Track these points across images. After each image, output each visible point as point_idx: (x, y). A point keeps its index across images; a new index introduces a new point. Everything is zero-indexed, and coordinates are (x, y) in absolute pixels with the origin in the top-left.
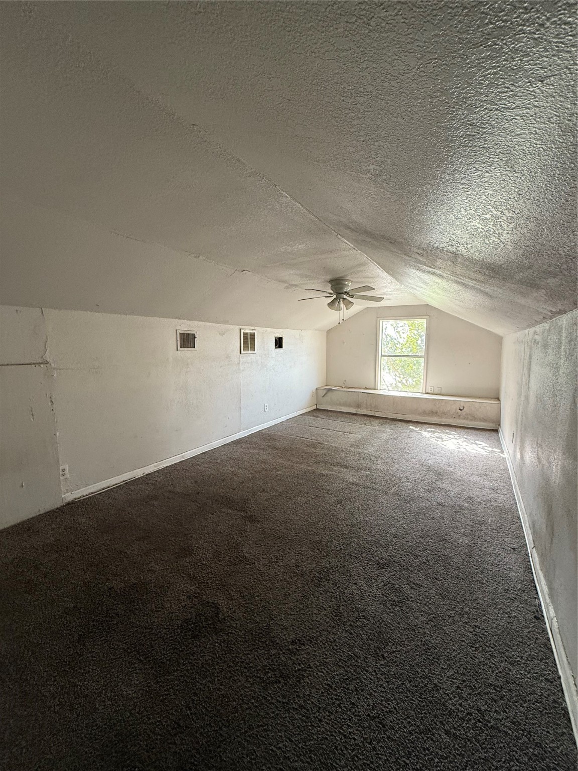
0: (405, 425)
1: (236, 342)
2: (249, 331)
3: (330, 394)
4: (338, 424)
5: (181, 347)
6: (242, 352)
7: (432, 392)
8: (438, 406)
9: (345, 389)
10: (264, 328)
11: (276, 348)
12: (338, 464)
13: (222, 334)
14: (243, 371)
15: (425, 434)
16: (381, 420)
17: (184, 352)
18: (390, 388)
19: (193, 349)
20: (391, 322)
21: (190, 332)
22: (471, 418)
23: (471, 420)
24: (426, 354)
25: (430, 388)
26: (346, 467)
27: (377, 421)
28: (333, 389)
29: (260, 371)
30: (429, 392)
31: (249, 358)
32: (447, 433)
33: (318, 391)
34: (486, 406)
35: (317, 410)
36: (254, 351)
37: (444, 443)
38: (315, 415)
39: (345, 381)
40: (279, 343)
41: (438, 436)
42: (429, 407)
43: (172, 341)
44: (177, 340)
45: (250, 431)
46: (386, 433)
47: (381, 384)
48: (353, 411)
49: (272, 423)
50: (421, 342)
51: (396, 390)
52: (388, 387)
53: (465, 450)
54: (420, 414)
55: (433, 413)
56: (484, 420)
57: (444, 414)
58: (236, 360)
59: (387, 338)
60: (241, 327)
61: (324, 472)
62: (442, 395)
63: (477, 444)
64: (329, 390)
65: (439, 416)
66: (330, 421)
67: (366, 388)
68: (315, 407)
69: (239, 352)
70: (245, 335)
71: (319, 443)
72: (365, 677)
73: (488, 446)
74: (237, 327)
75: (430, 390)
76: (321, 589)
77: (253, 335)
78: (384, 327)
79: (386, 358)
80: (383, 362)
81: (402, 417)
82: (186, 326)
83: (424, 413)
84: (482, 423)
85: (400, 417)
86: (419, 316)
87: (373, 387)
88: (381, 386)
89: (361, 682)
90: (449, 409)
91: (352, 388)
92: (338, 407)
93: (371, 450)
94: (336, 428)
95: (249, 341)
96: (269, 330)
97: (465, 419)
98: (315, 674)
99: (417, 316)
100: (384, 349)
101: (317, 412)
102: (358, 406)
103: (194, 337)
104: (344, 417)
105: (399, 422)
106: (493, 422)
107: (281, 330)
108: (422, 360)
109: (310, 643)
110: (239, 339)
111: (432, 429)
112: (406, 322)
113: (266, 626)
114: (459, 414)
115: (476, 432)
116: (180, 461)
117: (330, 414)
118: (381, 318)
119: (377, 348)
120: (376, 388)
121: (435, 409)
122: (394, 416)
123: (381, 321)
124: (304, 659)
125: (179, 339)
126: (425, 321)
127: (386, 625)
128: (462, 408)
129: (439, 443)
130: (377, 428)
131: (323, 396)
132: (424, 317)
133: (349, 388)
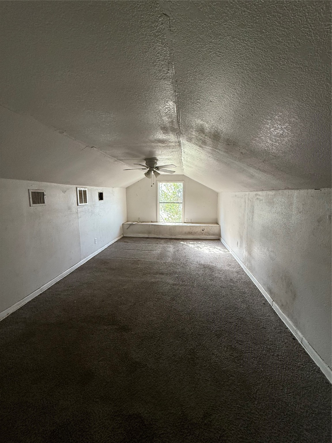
0: (178, 241)
1: (74, 197)
2: (83, 189)
3: (131, 227)
4: (142, 245)
5: (34, 203)
6: (79, 204)
7: (187, 222)
8: (192, 229)
9: (140, 223)
10: (92, 187)
11: (99, 200)
12: (157, 273)
13: (64, 192)
14: (80, 217)
15: (190, 245)
16: (164, 240)
17: (36, 207)
18: (165, 221)
19: (43, 204)
20: (164, 183)
21: (39, 191)
22: (207, 234)
23: (208, 235)
24: (183, 202)
25: (186, 219)
26: (162, 274)
27: (163, 241)
28: (134, 223)
29: (91, 216)
30: (186, 222)
31: (83, 208)
32: (199, 243)
33: (124, 225)
34: (213, 228)
35: (124, 237)
36: (87, 203)
37: (202, 249)
38: (125, 241)
39: (139, 218)
40: (101, 196)
41: (197, 246)
42: (188, 230)
43: (25, 199)
44: (30, 198)
45: (87, 259)
46: (171, 248)
47: (160, 219)
48: (146, 236)
49: (100, 250)
50: (181, 194)
51: (168, 222)
52: (164, 220)
53: (213, 253)
54: (183, 235)
55: (190, 233)
56: (213, 235)
57: (195, 233)
58: (75, 210)
59: (162, 192)
60: (76, 186)
61: (153, 280)
62: (192, 223)
63: (216, 248)
64: (131, 225)
65: (193, 234)
66: (137, 244)
67: (152, 222)
68: (122, 236)
69: (77, 204)
70: (80, 192)
71: (138, 261)
72: (255, 419)
73: (221, 248)
74: (75, 186)
75: (186, 221)
76: (198, 366)
77: (85, 192)
78: (160, 187)
79: (162, 204)
80: (160, 206)
81: (174, 237)
82: (36, 186)
83: (186, 234)
84: (212, 236)
85: (173, 237)
86: (179, 181)
87: (156, 221)
88: (160, 220)
89: (255, 423)
90: (197, 230)
91: (144, 222)
92: (137, 234)
93: (169, 260)
94: (142, 248)
95: (83, 197)
96: (95, 188)
97: (205, 235)
98: (230, 434)
99: (178, 181)
100: (161, 199)
101: (124, 238)
102: (149, 233)
103: (44, 195)
104: (143, 240)
105: (174, 240)
106: (217, 235)
107: (102, 188)
108: (181, 205)
109: (214, 411)
110: (76, 196)
111: (192, 242)
112: (172, 184)
113: (181, 414)
114: (202, 232)
115: (211, 242)
116: (39, 294)
117: (134, 239)
118: (159, 181)
119: (157, 199)
120: (158, 221)
121: (191, 231)
122: (170, 237)
123: (159, 183)
124: (218, 427)
125: (31, 197)
126: (182, 184)
127: (243, 375)
128: (203, 230)
129: (199, 250)
130: (165, 245)
131: (127, 229)
132: (182, 181)
133: (142, 222)
